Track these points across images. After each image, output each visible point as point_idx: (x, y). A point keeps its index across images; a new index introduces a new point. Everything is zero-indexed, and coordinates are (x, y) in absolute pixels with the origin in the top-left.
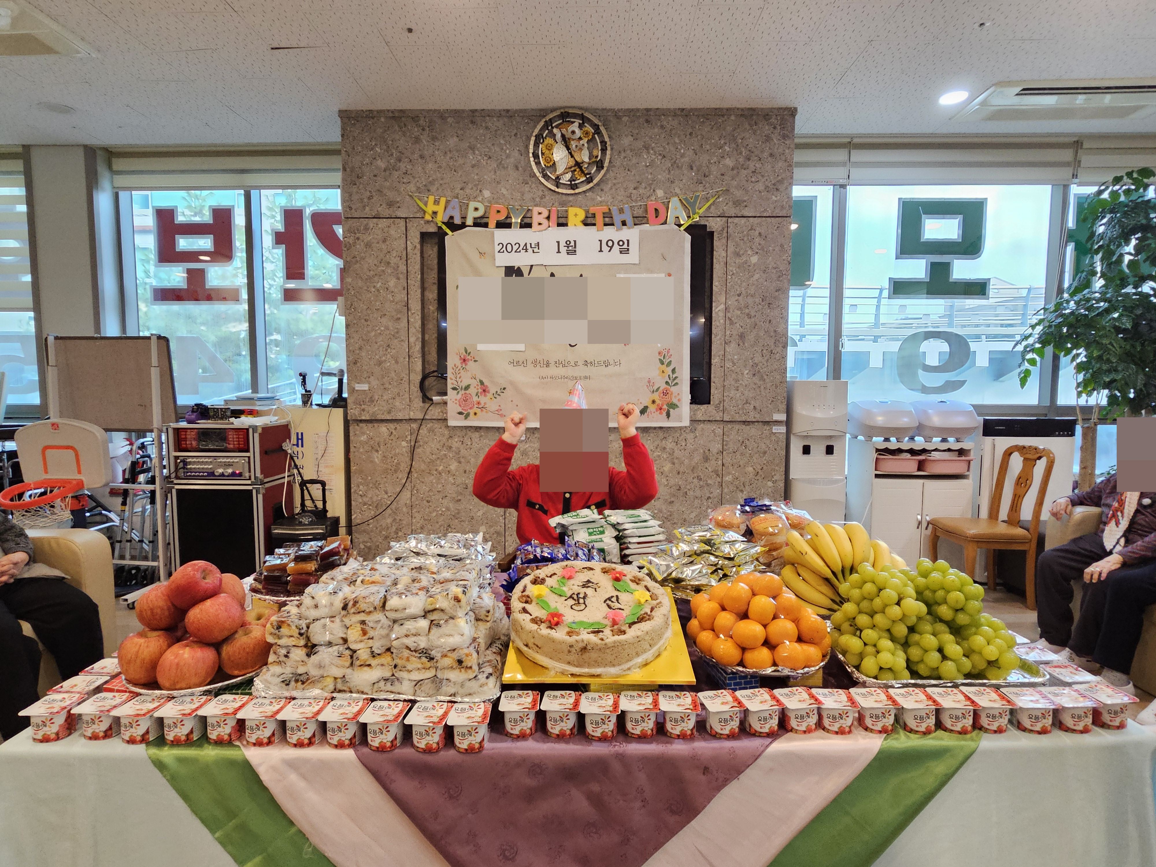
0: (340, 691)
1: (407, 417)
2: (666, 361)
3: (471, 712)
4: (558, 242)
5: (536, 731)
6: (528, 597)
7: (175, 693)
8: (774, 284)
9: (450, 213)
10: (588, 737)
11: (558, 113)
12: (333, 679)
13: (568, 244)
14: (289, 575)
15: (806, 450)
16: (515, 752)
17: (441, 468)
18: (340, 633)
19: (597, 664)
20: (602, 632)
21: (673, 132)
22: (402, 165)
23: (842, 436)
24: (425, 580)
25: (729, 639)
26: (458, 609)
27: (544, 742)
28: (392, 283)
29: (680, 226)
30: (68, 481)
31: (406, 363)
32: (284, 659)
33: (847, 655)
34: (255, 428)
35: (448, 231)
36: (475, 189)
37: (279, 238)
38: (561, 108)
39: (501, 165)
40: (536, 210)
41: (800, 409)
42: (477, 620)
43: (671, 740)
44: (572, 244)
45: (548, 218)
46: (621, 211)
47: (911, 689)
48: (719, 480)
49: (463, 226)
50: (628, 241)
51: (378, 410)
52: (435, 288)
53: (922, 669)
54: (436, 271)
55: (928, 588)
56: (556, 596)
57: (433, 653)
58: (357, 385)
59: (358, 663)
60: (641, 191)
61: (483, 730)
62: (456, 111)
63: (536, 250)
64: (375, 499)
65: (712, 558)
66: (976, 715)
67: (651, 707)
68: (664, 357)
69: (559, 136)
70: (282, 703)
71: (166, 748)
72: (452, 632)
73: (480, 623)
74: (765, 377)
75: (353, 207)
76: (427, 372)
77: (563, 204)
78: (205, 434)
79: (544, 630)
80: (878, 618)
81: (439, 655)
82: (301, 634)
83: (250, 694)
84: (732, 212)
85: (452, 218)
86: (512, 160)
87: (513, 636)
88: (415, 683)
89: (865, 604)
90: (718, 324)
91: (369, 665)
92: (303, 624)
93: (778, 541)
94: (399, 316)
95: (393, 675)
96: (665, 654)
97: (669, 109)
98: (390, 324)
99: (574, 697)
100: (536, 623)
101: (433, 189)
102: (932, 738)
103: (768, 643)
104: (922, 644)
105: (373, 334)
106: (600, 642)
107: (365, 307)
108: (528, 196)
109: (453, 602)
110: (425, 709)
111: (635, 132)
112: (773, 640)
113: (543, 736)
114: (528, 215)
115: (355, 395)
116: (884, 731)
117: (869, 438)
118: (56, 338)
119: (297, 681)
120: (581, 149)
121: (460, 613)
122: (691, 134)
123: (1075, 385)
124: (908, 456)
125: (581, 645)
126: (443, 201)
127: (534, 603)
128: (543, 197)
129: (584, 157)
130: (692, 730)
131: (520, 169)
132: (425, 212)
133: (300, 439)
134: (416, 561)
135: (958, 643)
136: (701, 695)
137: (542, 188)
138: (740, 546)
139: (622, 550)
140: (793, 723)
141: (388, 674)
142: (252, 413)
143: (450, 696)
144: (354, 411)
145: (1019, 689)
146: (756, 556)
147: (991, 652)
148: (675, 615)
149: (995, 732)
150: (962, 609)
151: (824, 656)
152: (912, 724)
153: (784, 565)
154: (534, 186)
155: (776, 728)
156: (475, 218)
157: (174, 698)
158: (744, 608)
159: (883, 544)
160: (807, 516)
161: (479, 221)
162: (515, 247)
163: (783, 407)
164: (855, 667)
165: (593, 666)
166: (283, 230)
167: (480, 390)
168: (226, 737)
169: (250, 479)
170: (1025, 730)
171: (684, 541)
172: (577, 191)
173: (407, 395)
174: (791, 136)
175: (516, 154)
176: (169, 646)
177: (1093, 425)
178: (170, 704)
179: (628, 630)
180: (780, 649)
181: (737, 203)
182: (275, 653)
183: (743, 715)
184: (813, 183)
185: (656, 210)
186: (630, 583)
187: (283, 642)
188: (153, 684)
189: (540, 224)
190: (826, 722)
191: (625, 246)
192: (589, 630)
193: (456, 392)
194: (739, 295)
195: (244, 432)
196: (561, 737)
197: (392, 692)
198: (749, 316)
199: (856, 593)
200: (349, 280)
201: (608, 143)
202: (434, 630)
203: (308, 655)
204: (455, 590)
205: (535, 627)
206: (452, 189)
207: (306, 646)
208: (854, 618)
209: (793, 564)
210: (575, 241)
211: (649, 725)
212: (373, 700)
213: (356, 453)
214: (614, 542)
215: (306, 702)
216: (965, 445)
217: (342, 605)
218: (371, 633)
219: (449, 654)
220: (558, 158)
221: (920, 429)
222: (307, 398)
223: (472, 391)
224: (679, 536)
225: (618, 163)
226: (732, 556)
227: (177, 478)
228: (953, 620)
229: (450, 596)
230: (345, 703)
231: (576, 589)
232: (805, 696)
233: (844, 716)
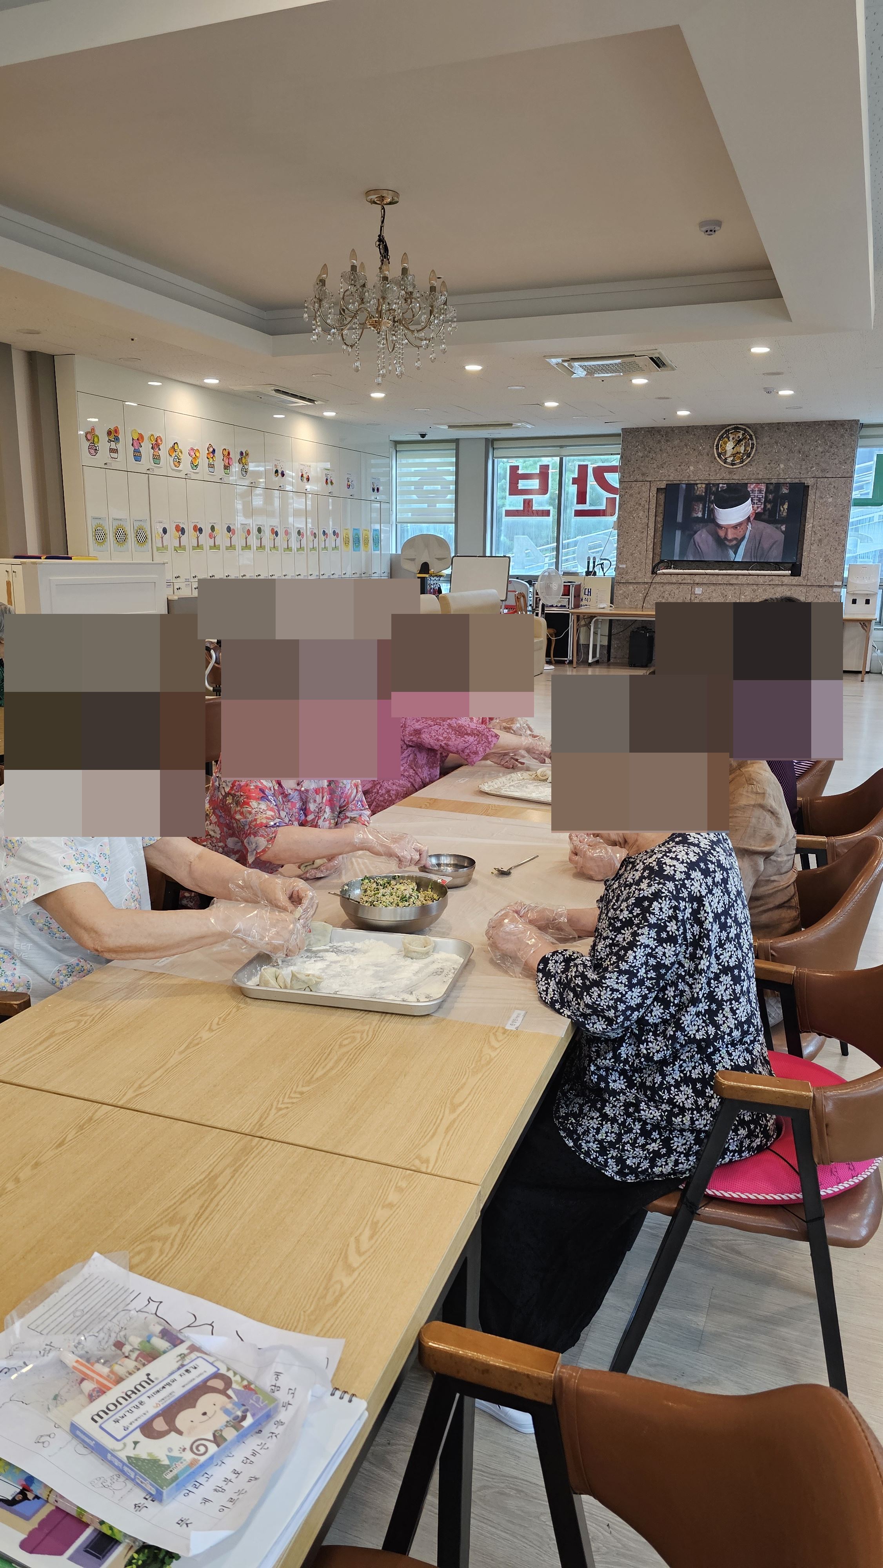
1: (644, 581)
11: (731, 427)
21: (792, 434)
22: (651, 455)
23: (875, 594)
31: (645, 554)
34: (573, 585)
36: (686, 466)
37: (575, 481)
38: (732, 424)
39: (700, 453)
51: (629, 578)
52: (662, 515)
54: (663, 506)
58: (621, 565)
60: (772, 465)
62: (679, 427)
69: (731, 439)
74: (831, 562)
75: (625, 476)
77: (730, 473)
84: (821, 475)
86: (706, 451)
90: (808, 534)
94: (643, 531)
97: (791, 423)
98: (639, 535)
101: (665, 466)
105: (630, 540)
107: (627, 527)
108: (712, 469)
111: (771, 435)
115: (620, 570)
120: (741, 445)
122: (802, 435)
128: (720, 469)
129: (742, 449)
131: (710, 455)
133: (590, 592)
137: (720, 465)
144: (618, 578)
154: (716, 464)
166: (578, 477)
169: (568, 608)
173: (644, 570)
174: (856, 434)
175: (707, 448)
181: (823, 470)
201: (755, 443)
206: (674, 467)
220: (729, 449)
225: (761, 452)
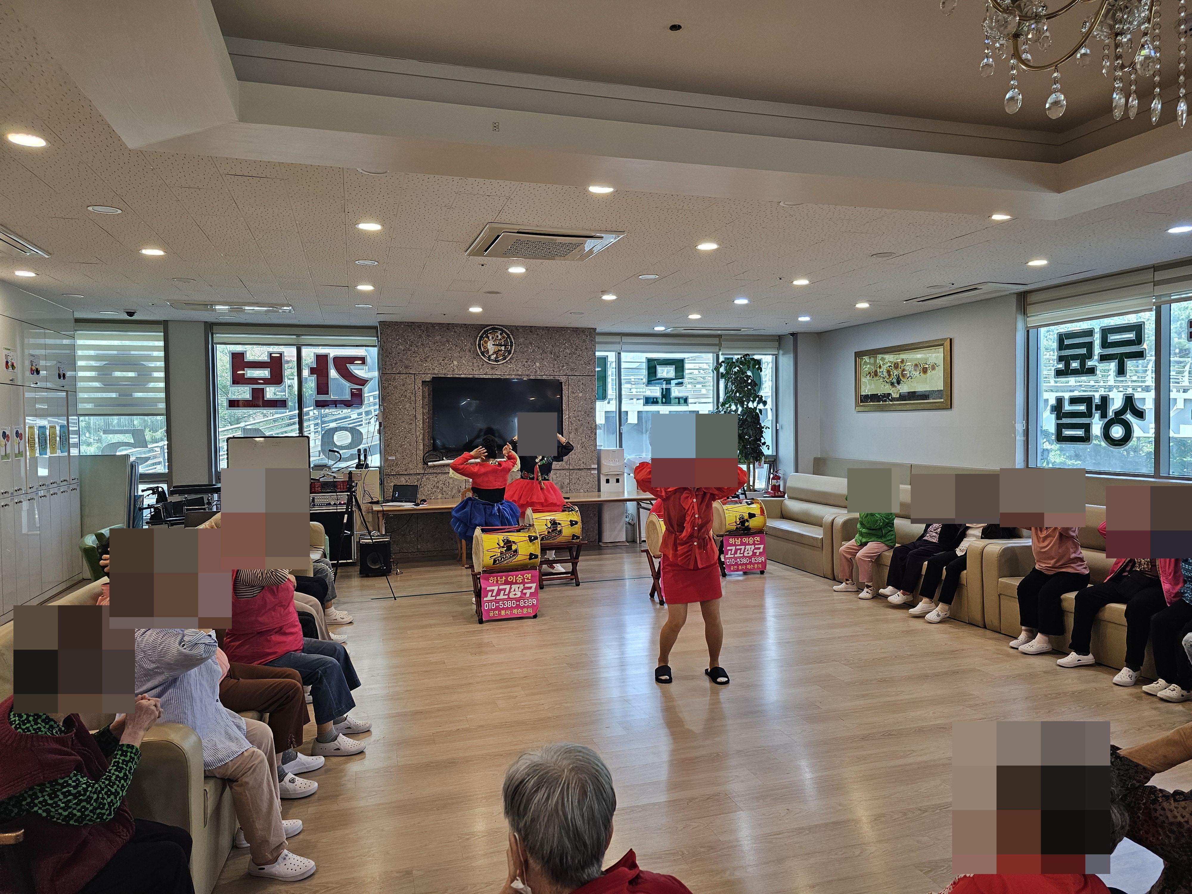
1: (415, 473)
15: (607, 481)
21: (543, 337)
22: (412, 348)
23: (623, 474)
31: (415, 445)
36: (449, 360)
38: (492, 325)
39: (462, 349)
41: (604, 462)
51: (400, 469)
58: (389, 457)
60: (529, 363)
62: (440, 324)
69: (490, 338)
74: (588, 448)
75: (387, 368)
76: (426, 450)
77: (492, 369)
84: (570, 373)
86: (468, 348)
90: (566, 424)
94: (411, 422)
97: (541, 327)
98: (407, 426)
101: (428, 360)
105: (398, 431)
107: (394, 418)
108: (476, 365)
111: (525, 336)
115: (388, 462)
120: (501, 344)
122: (550, 338)
128: (483, 365)
129: (502, 348)
131: (472, 351)
137: (482, 361)
144: (387, 470)
154: (478, 360)
163: (596, 462)
172: (499, 363)
173: (416, 462)
174: (594, 340)
175: (470, 344)
181: (572, 369)
184: (606, 350)
194: (574, 411)
201: (514, 342)
206: (438, 360)
213: (388, 492)
220: (490, 348)
225: (518, 351)
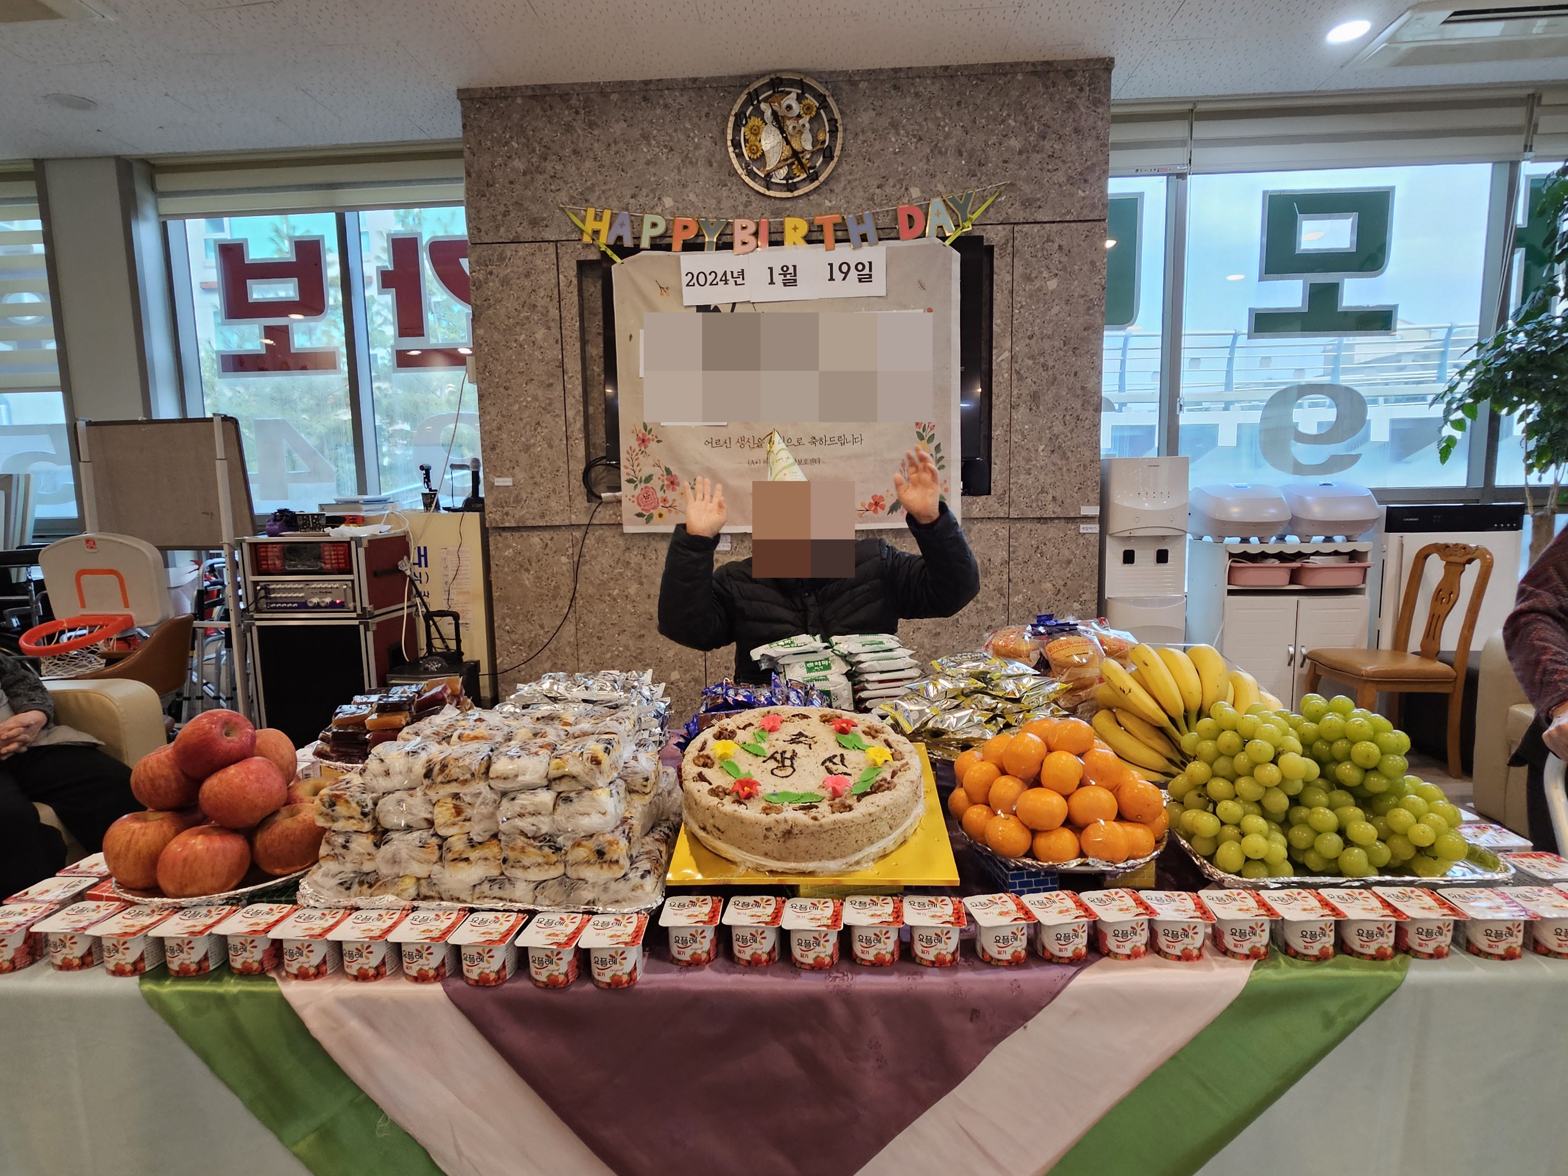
0: (426, 898)
1: (567, 522)
2: (927, 435)
3: (616, 927)
4: (771, 269)
5: (716, 957)
6: (708, 757)
7: (184, 901)
8: (1081, 320)
9: (617, 231)
10: (794, 965)
11: (766, 80)
12: (414, 880)
13: (784, 270)
14: (369, 732)
15: (1129, 557)
16: (685, 986)
17: (616, 592)
18: (423, 813)
19: (809, 856)
20: (817, 807)
21: (933, 101)
22: (548, 166)
23: (1179, 537)
24: (553, 733)
25: (1012, 817)
26: (598, 775)
27: (728, 972)
28: (540, 334)
29: (944, 238)
30: (112, 618)
31: (564, 446)
32: (343, 851)
33: (1193, 841)
34: (358, 540)
35: (615, 257)
36: (651, 196)
37: (387, 280)
38: (769, 73)
39: (686, 160)
40: (738, 223)
41: (1120, 498)
42: (630, 791)
43: (921, 969)
44: (791, 270)
45: (756, 234)
46: (860, 220)
47: (1296, 891)
48: (1004, 601)
49: (636, 249)
50: (870, 263)
51: (527, 513)
52: (600, 340)
53: (1312, 860)
54: (600, 317)
55: (1320, 738)
56: (750, 756)
57: (560, 840)
58: (496, 479)
59: (450, 856)
60: (888, 190)
61: (635, 955)
62: (622, 84)
63: (739, 281)
64: (527, 636)
65: (987, 699)
66: (1400, 931)
67: (891, 920)
68: (924, 430)
69: (768, 114)
70: (339, 916)
71: (168, 983)
72: (588, 810)
73: (635, 796)
74: (1069, 454)
75: (483, 229)
76: (593, 458)
77: (776, 213)
78: (292, 551)
79: (728, 806)
80: (1243, 784)
81: (569, 843)
82: (365, 815)
83: (295, 902)
84: (1020, 216)
85: (620, 238)
86: (703, 151)
87: (685, 814)
88: (533, 885)
89: (1222, 764)
90: (1001, 380)
91: (467, 860)
92: (368, 798)
93: (1088, 676)
94: (551, 381)
95: (502, 874)
96: (913, 841)
97: (926, 68)
98: (540, 392)
99: (774, 906)
100: (717, 796)
101: (593, 198)
102: (1331, 966)
103: (1070, 823)
104: (1310, 821)
105: (516, 407)
106: (812, 822)
107: (505, 370)
108: (726, 204)
109: (589, 764)
110: (549, 923)
111: (878, 103)
112: (1080, 817)
113: (727, 964)
114: (728, 231)
115: (495, 493)
116: (1253, 955)
117: (1220, 538)
118: (89, 424)
119: (361, 883)
120: (801, 132)
121: (601, 782)
122: (959, 103)
123: (1523, 455)
124: (1277, 563)
125: (784, 827)
126: (607, 214)
127: (716, 767)
128: (747, 204)
129: (806, 143)
130: (953, 954)
131: (715, 164)
132: (582, 232)
133: (423, 555)
134: (546, 709)
135: (1368, 821)
136: (968, 901)
137: (745, 191)
138: (1028, 682)
139: (855, 692)
140: (1111, 943)
141: (495, 872)
142: (355, 521)
143: (587, 904)
144: (494, 516)
145: (1468, 890)
146: (1053, 696)
147: (1423, 834)
148: (929, 782)
149: (1431, 956)
150: (1375, 769)
151: (1158, 842)
152: (1297, 944)
153: (1095, 710)
154: (734, 188)
155: (1084, 950)
156: (653, 238)
157: (182, 908)
158: (1035, 770)
159: (1248, 677)
160: (1132, 639)
161: (658, 241)
162: (710, 279)
163: (1095, 496)
164: (1205, 858)
165: (804, 860)
166: (390, 268)
167: (666, 482)
168: (256, 966)
169: (355, 611)
170: (1478, 953)
171: (945, 676)
172: (796, 193)
173: (565, 492)
174: (1105, 100)
175: (707, 142)
176: (178, 833)
177: (1549, 513)
178: (176, 917)
179: (856, 805)
180: (1090, 830)
181: (1027, 203)
182: (328, 842)
183: (1032, 931)
184: (1138, 173)
185: (910, 217)
186: (863, 736)
187: (339, 826)
188: (153, 890)
189: (744, 243)
190: (1163, 942)
191: (866, 271)
192: (797, 805)
193: (633, 485)
194: (1031, 337)
195: (345, 546)
196: (754, 965)
197: (501, 899)
198: (1045, 367)
199: (1207, 747)
200: (481, 332)
201: (840, 122)
202: (562, 807)
203: (377, 845)
204: (594, 746)
205: (714, 801)
206: (619, 199)
207: (374, 832)
208: (1205, 785)
209: (1110, 709)
210: (795, 267)
211: (888, 947)
212: (472, 911)
213: (500, 574)
214: (844, 680)
215: (374, 914)
216: (1360, 546)
217: (424, 771)
218: (468, 812)
219: (584, 843)
220: (769, 147)
221: (1294, 524)
222: (430, 500)
223: (656, 483)
224: (939, 669)
226: (1018, 696)
227: (258, 610)
228: (1362, 785)
229: (585, 756)
230: (432, 915)
231: (781, 746)
232: (1129, 901)
233: (1191, 933)
